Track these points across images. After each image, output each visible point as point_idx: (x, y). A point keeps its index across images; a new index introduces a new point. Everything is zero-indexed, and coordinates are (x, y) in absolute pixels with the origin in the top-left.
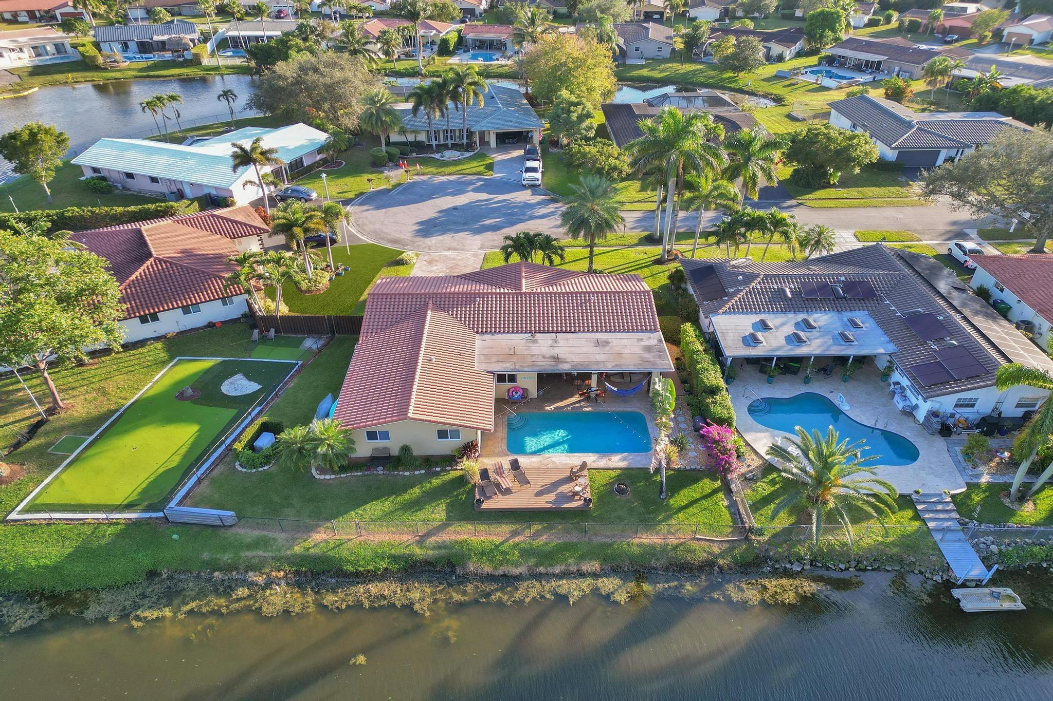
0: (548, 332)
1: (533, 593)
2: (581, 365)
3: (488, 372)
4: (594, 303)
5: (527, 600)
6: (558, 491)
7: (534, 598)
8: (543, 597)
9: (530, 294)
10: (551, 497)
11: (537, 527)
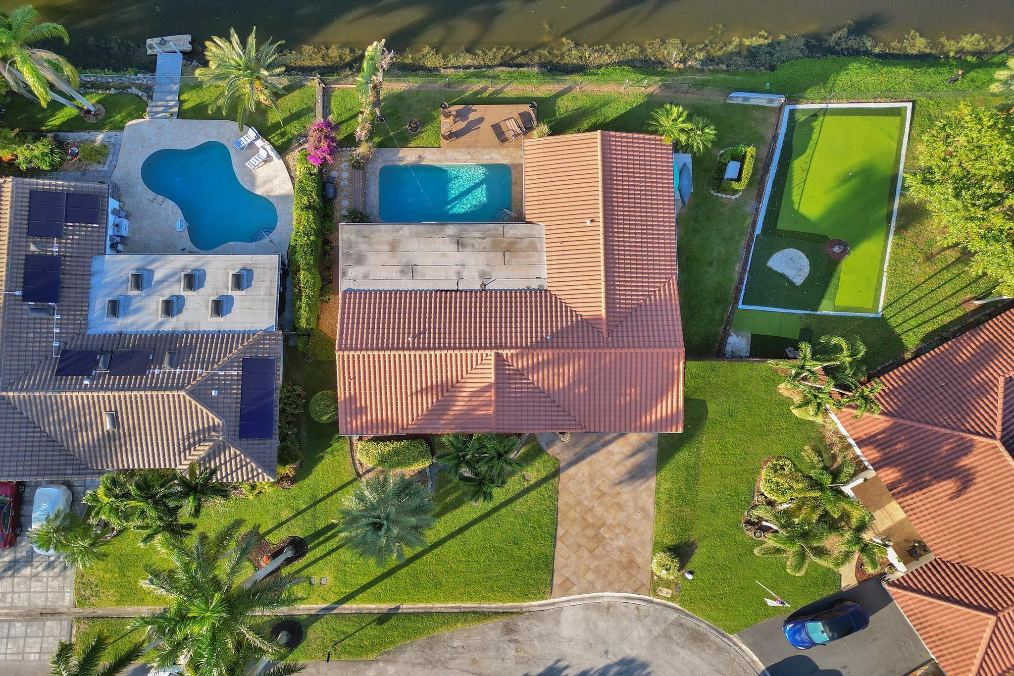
0: (466, 292)
1: (491, 54)
2: (434, 232)
3: (531, 223)
4: (409, 334)
5: (494, 50)
6: (466, 123)
7: (490, 51)
8: (484, 52)
9: (486, 348)
10: (472, 116)
11: (485, 95)
